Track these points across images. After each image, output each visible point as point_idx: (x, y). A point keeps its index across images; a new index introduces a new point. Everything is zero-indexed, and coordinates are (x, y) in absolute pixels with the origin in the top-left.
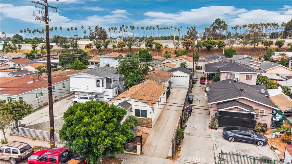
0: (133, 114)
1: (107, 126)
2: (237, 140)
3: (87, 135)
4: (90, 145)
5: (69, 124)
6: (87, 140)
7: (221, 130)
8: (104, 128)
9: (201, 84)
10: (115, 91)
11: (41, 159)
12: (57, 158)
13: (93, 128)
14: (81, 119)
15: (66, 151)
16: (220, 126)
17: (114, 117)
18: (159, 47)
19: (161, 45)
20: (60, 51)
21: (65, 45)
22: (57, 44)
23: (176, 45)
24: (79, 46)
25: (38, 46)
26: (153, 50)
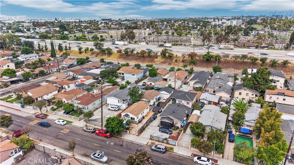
0: (130, 119)
1: (117, 125)
3: (112, 128)
4: (113, 130)
5: (107, 124)
6: (112, 129)
7: (160, 128)
8: (117, 126)
10: (127, 105)
11: (99, 133)
12: (104, 132)
13: (113, 126)
14: (110, 123)
15: (106, 131)
16: (161, 126)
17: (120, 122)
18: (171, 57)
19: (173, 54)
20: (98, 54)
21: (102, 49)
22: (96, 48)
23: (184, 56)
24: (112, 51)
25: (82, 48)
26: (167, 57)
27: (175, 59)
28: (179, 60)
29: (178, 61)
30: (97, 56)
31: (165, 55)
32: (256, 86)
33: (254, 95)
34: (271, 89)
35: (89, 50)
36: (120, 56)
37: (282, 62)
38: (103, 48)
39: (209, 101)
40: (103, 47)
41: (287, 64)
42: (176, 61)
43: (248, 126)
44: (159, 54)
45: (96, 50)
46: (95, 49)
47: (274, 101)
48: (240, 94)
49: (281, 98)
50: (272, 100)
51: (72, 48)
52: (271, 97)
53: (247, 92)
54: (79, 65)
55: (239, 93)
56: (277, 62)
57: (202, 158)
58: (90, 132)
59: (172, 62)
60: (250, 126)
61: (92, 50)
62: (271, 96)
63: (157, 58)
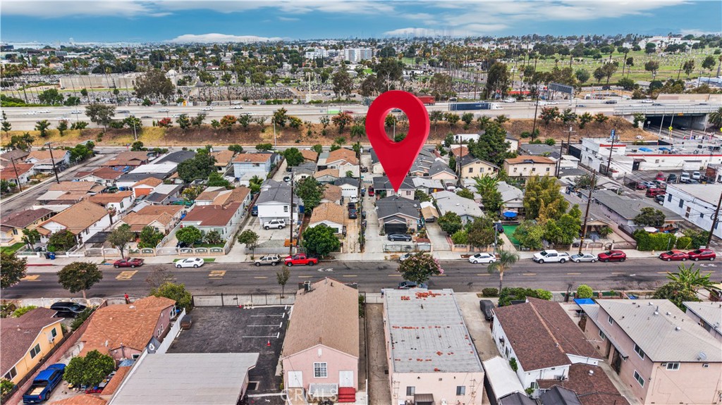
2: (395, 240)
7: (386, 236)
9: (370, 196)
16: (386, 233)
18: (296, 125)
19: (300, 121)
20: (101, 135)
21: (112, 122)
22: (94, 120)
23: (325, 121)
24: (142, 123)
25: (49, 124)
26: (287, 128)
27: (306, 131)
28: (315, 133)
29: (313, 134)
30: (100, 140)
31: (282, 124)
32: (490, 155)
33: (492, 169)
34: (512, 157)
35: (69, 126)
36: (166, 135)
37: (495, 120)
38: (112, 118)
39: (430, 189)
40: (113, 115)
41: (504, 121)
42: (309, 133)
43: (510, 208)
44: (268, 122)
45: (92, 125)
46: (90, 123)
47: (521, 174)
48: (471, 170)
49: (529, 167)
50: (517, 174)
51: (12, 124)
52: (516, 169)
53: (481, 165)
54: (79, 162)
55: (468, 170)
56: (488, 119)
57: (482, 254)
58: (271, 264)
59: (301, 136)
60: (513, 208)
61: (80, 126)
62: (516, 166)
63: (263, 131)
